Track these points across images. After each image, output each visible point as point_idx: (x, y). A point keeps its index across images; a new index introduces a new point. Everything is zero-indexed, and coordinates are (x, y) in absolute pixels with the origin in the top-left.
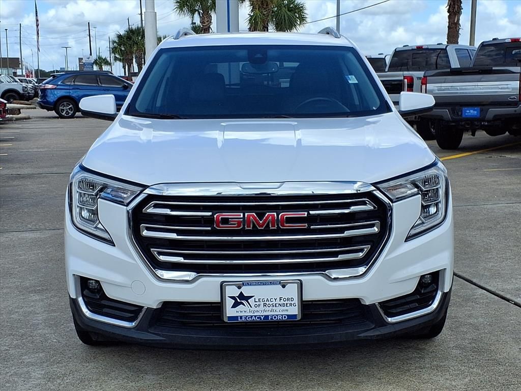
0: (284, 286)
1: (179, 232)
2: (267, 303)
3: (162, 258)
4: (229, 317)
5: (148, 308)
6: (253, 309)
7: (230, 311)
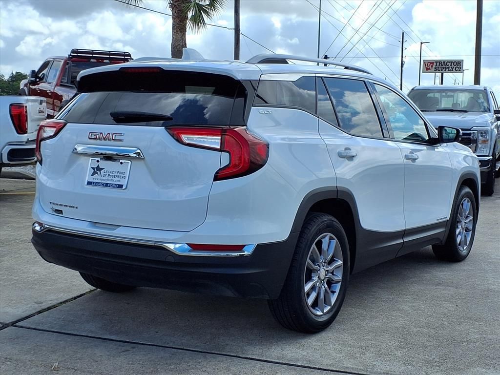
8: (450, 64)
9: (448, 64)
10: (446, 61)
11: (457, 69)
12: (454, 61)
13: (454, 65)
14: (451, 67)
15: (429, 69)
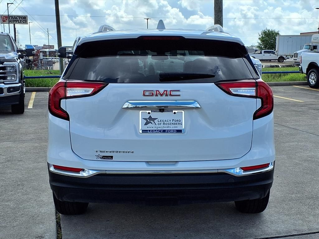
8: (19, 18)
9: (17, 18)
10: (16, 16)
11: (24, 21)
12: (21, 16)
13: (22, 19)
14: (20, 20)
15: (5, 21)
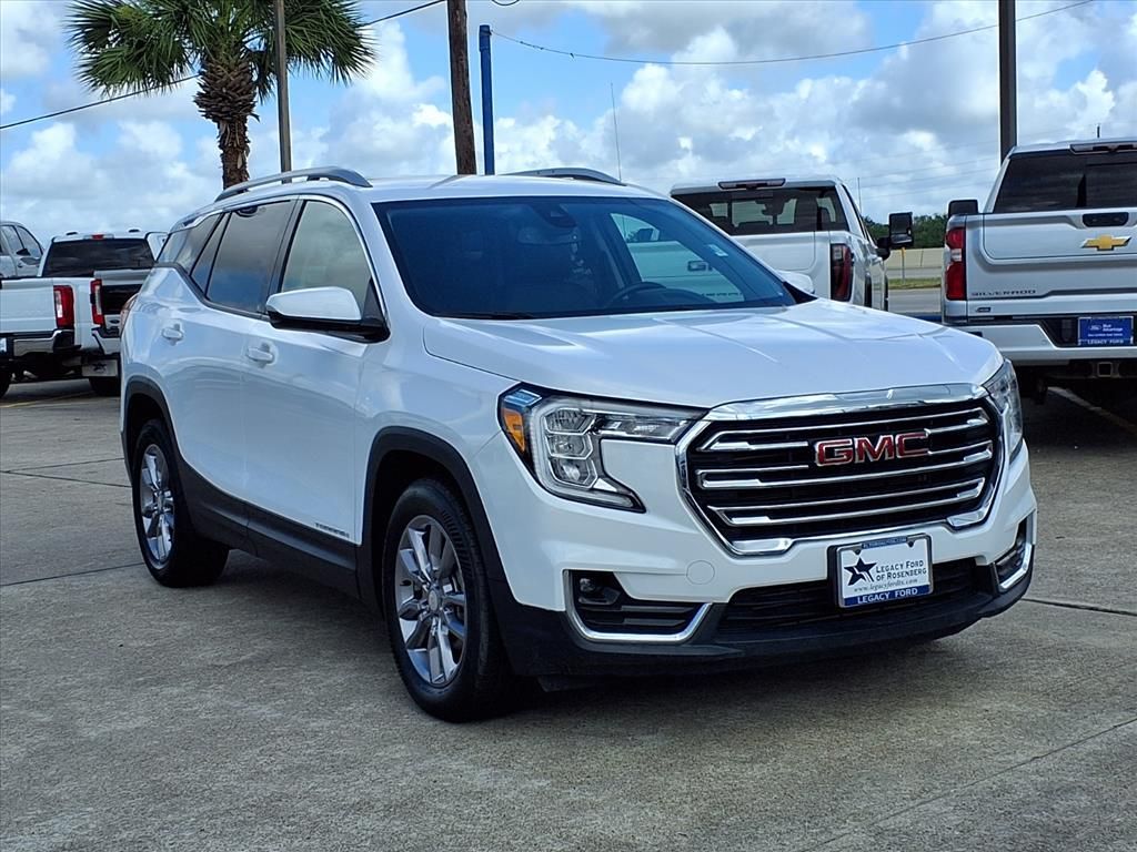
0: (911, 545)
1: (763, 477)
2: (892, 572)
3: (737, 521)
4: (846, 599)
5: (714, 604)
6: (876, 583)
7: (848, 591)
